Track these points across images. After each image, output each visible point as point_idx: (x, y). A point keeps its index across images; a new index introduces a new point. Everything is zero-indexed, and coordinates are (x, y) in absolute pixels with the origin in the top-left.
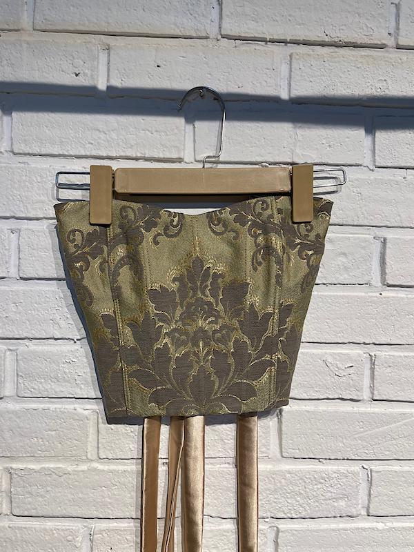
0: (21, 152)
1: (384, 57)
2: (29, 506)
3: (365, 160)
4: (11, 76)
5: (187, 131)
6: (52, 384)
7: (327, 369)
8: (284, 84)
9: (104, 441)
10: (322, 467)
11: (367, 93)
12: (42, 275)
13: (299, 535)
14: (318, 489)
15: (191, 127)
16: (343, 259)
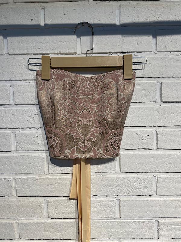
0: (12, 53)
1: (160, 4)
2: (23, 192)
3: (153, 49)
4: (6, 22)
5: (78, 41)
6: (30, 145)
7: (138, 137)
8: (118, 19)
9: (51, 167)
10: (137, 176)
11: (153, 20)
12: (23, 103)
13: (129, 202)
14: (136, 184)
15: (79, 39)
16: (144, 92)
